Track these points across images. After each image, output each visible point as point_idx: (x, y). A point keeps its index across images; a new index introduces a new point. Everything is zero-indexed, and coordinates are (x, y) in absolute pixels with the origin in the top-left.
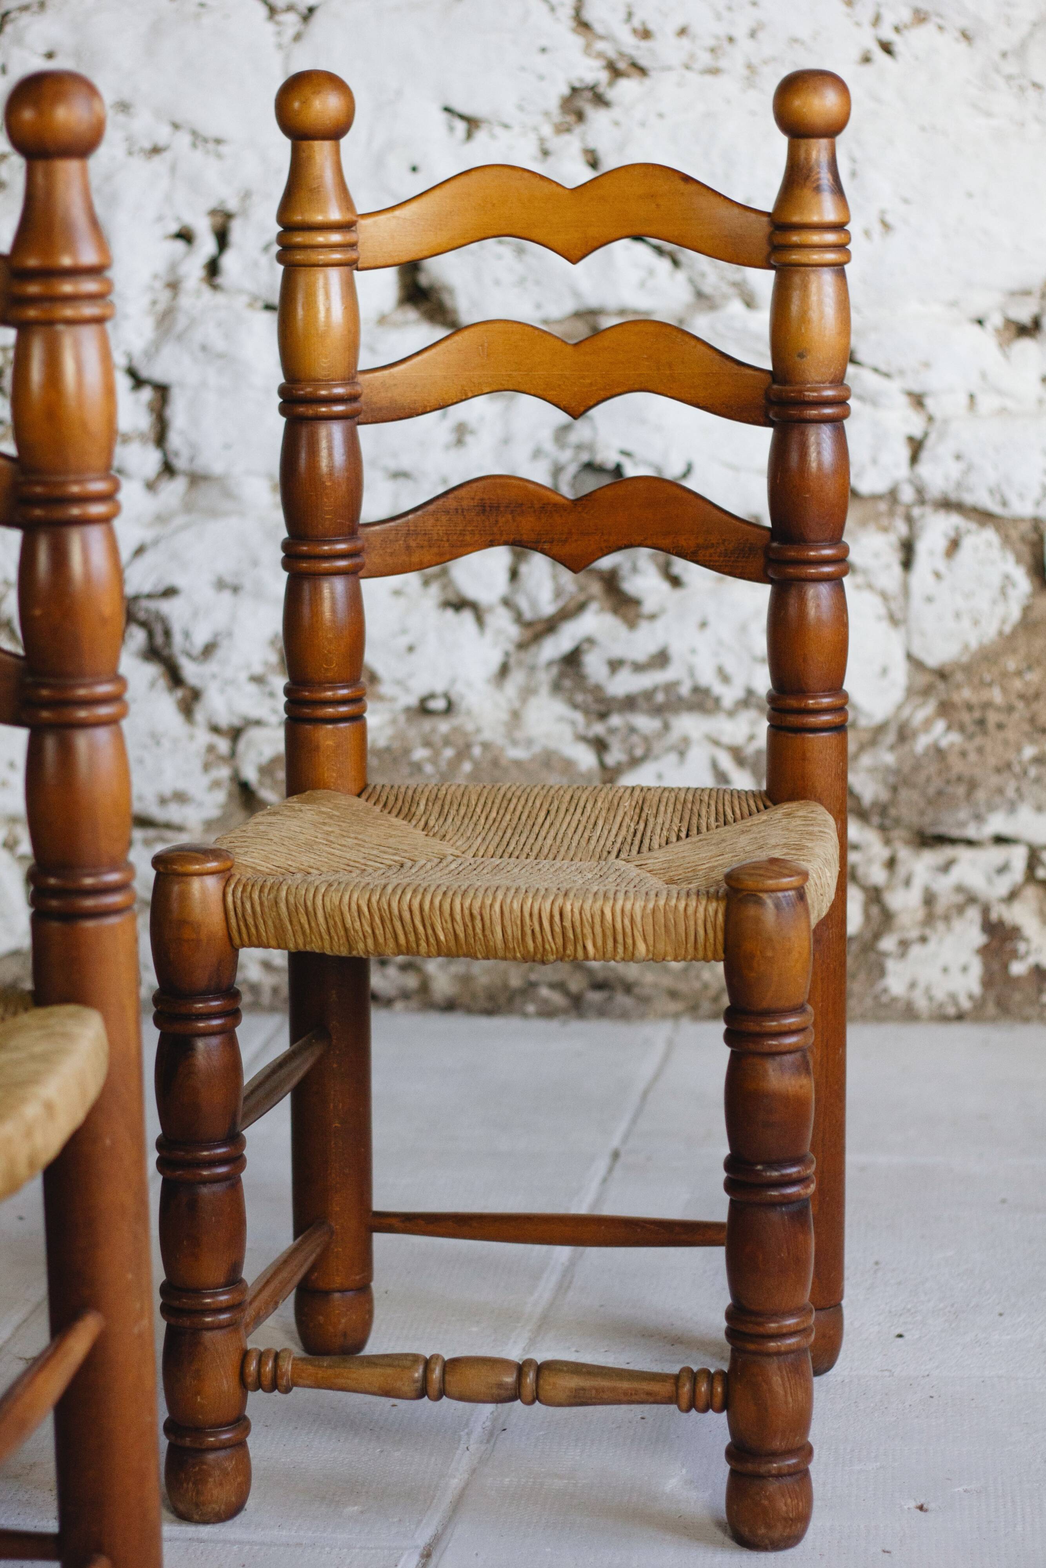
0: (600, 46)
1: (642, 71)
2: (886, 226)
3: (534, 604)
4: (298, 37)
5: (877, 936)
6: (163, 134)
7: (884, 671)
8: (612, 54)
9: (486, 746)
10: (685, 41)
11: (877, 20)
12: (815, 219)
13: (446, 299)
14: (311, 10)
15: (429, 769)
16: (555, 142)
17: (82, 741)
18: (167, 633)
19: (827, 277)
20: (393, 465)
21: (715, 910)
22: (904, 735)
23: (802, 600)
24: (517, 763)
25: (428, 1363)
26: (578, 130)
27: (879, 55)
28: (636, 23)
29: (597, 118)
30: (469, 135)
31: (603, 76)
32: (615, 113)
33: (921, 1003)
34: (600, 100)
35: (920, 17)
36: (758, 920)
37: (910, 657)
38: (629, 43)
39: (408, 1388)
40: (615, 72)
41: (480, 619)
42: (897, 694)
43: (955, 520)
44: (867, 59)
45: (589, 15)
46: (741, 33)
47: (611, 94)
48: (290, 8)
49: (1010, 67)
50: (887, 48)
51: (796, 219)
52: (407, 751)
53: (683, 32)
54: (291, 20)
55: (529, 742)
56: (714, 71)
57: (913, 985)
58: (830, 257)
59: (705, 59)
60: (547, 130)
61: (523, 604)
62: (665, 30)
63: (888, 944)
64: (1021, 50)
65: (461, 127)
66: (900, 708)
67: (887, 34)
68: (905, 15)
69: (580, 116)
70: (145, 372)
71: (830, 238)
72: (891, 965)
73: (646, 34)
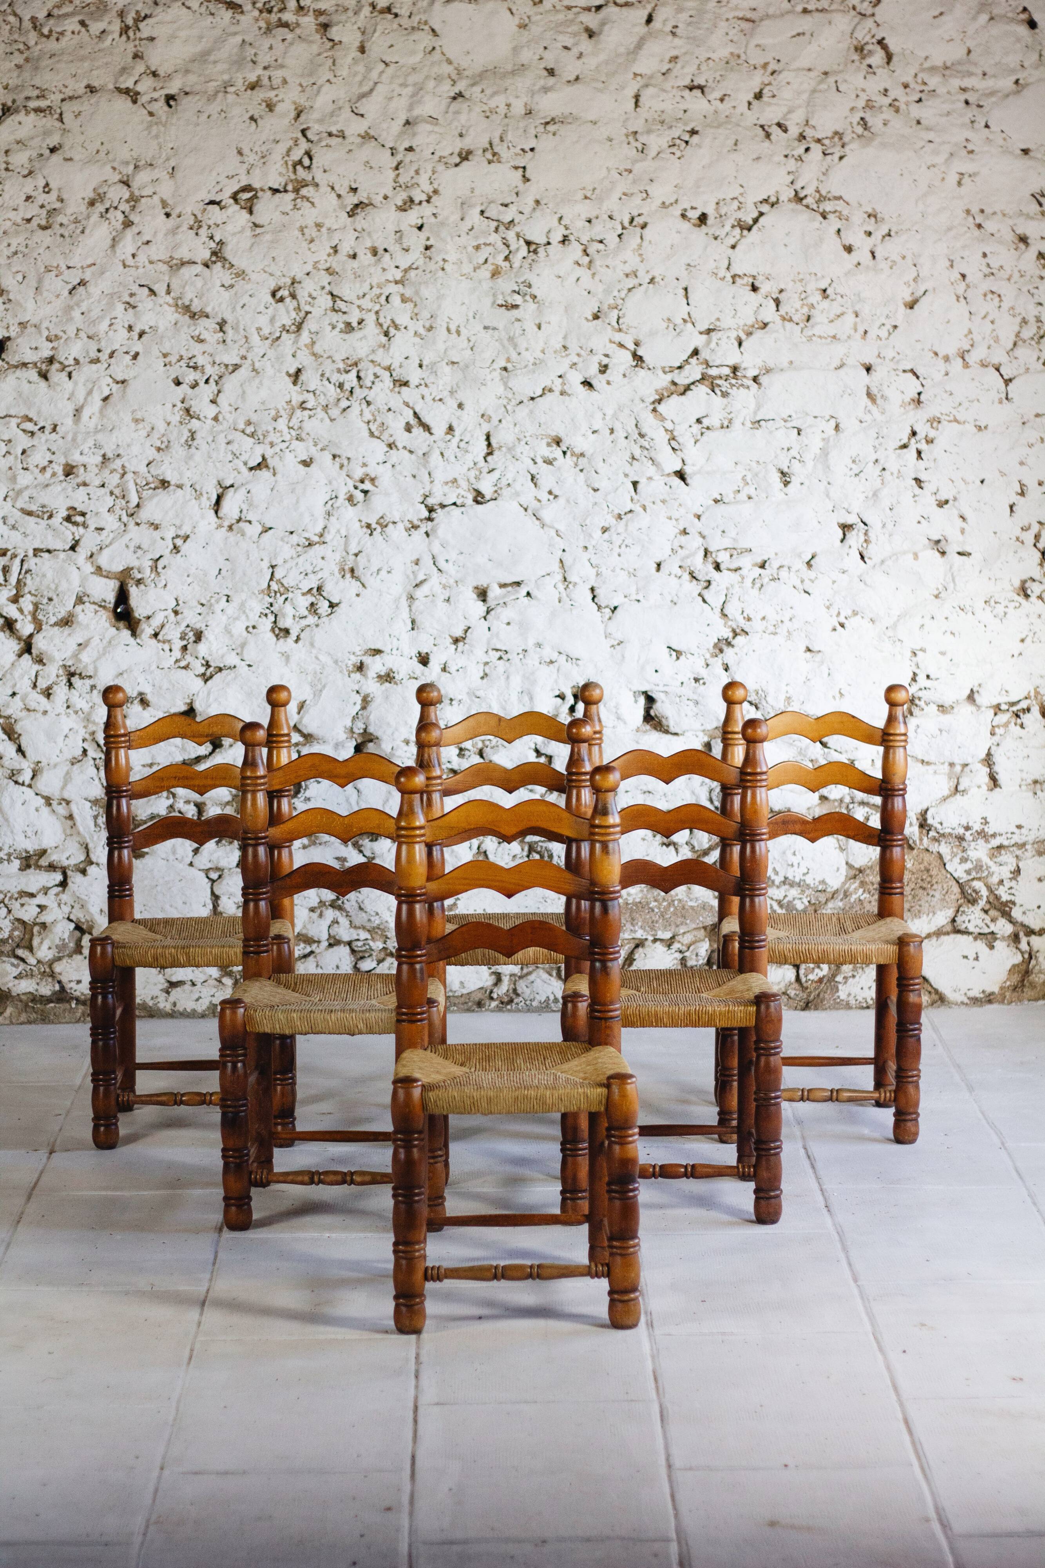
0: (730, 623)
1: (747, 633)
2: (841, 694)
3: (700, 844)
4: (610, 618)
5: (834, 976)
6: (554, 656)
7: (838, 869)
8: (735, 627)
9: (680, 901)
10: (764, 622)
11: (839, 613)
12: (898, 732)
13: (664, 721)
14: (615, 608)
15: (656, 910)
16: (711, 661)
17: (757, 900)
18: (551, 856)
19: (901, 750)
20: (645, 789)
21: (895, 948)
22: (846, 895)
23: (891, 852)
24: (692, 907)
25: (803, 1090)
26: (720, 656)
27: (839, 628)
28: (745, 615)
29: (728, 651)
30: (678, 658)
31: (731, 635)
32: (736, 649)
33: (853, 1002)
34: (729, 644)
35: (855, 613)
36: (908, 951)
37: (847, 863)
38: (742, 623)
39: (798, 1098)
40: (735, 634)
41: (676, 849)
42: (843, 879)
43: (867, 809)
44: (835, 630)
45: (726, 611)
46: (786, 620)
47: (734, 642)
48: (607, 607)
49: (890, 633)
50: (842, 625)
51: (892, 732)
52: (648, 904)
53: (764, 618)
54: (608, 611)
55: (697, 899)
56: (775, 634)
57: (849, 995)
58: (903, 744)
59: (772, 629)
60: (708, 656)
61: (696, 844)
62: (756, 618)
63: (839, 978)
64: (895, 626)
65: (674, 654)
66: (844, 883)
67: (842, 620)
68: (850, 613)
69: (721, 651)
70: (543, 751)
71: (903, 738)
72: (840, 986)
73: (749, 619)
